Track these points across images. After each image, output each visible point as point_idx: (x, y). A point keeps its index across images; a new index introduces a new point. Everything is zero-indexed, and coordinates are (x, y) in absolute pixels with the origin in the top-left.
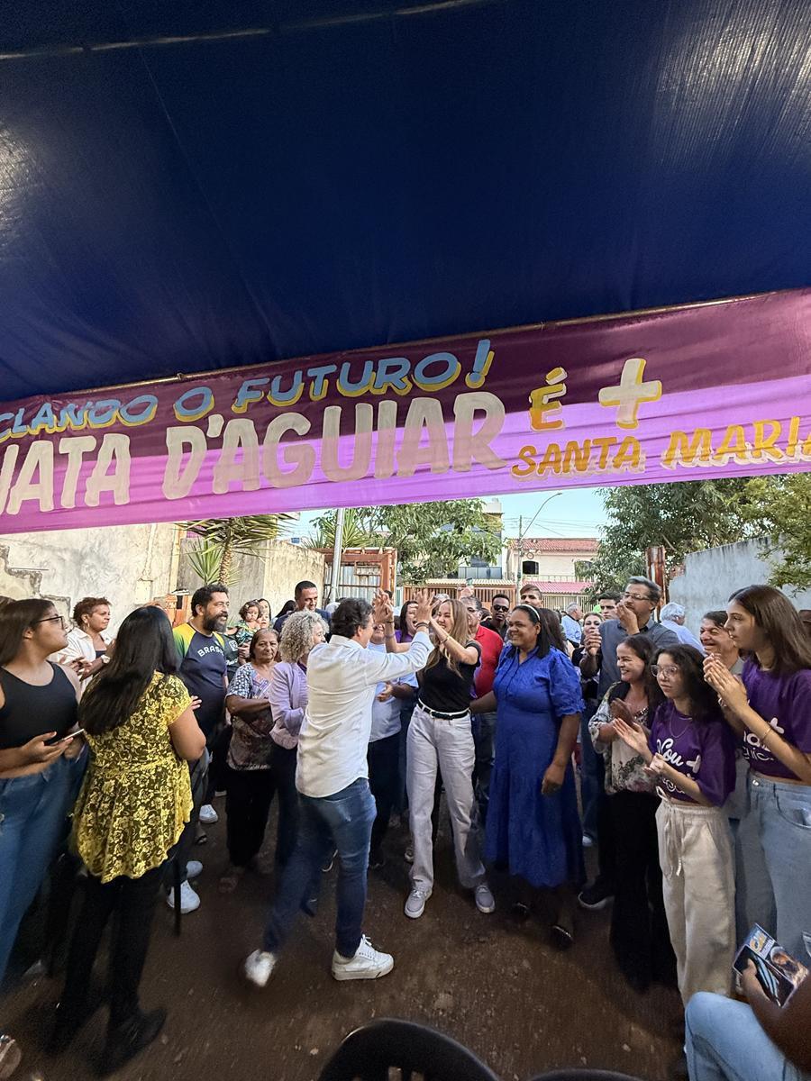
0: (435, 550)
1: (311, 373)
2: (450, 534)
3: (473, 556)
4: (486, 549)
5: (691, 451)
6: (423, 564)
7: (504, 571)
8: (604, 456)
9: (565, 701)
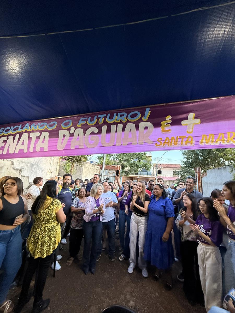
0: (132, 166)
1: (99, 116)
2: (136, 162)
3: (143, 168)
4: (147, 166)
5: (208, 140)
6: (128, 170)
7: (152, 173)
8: (182, 141)
9: (169, 213)
